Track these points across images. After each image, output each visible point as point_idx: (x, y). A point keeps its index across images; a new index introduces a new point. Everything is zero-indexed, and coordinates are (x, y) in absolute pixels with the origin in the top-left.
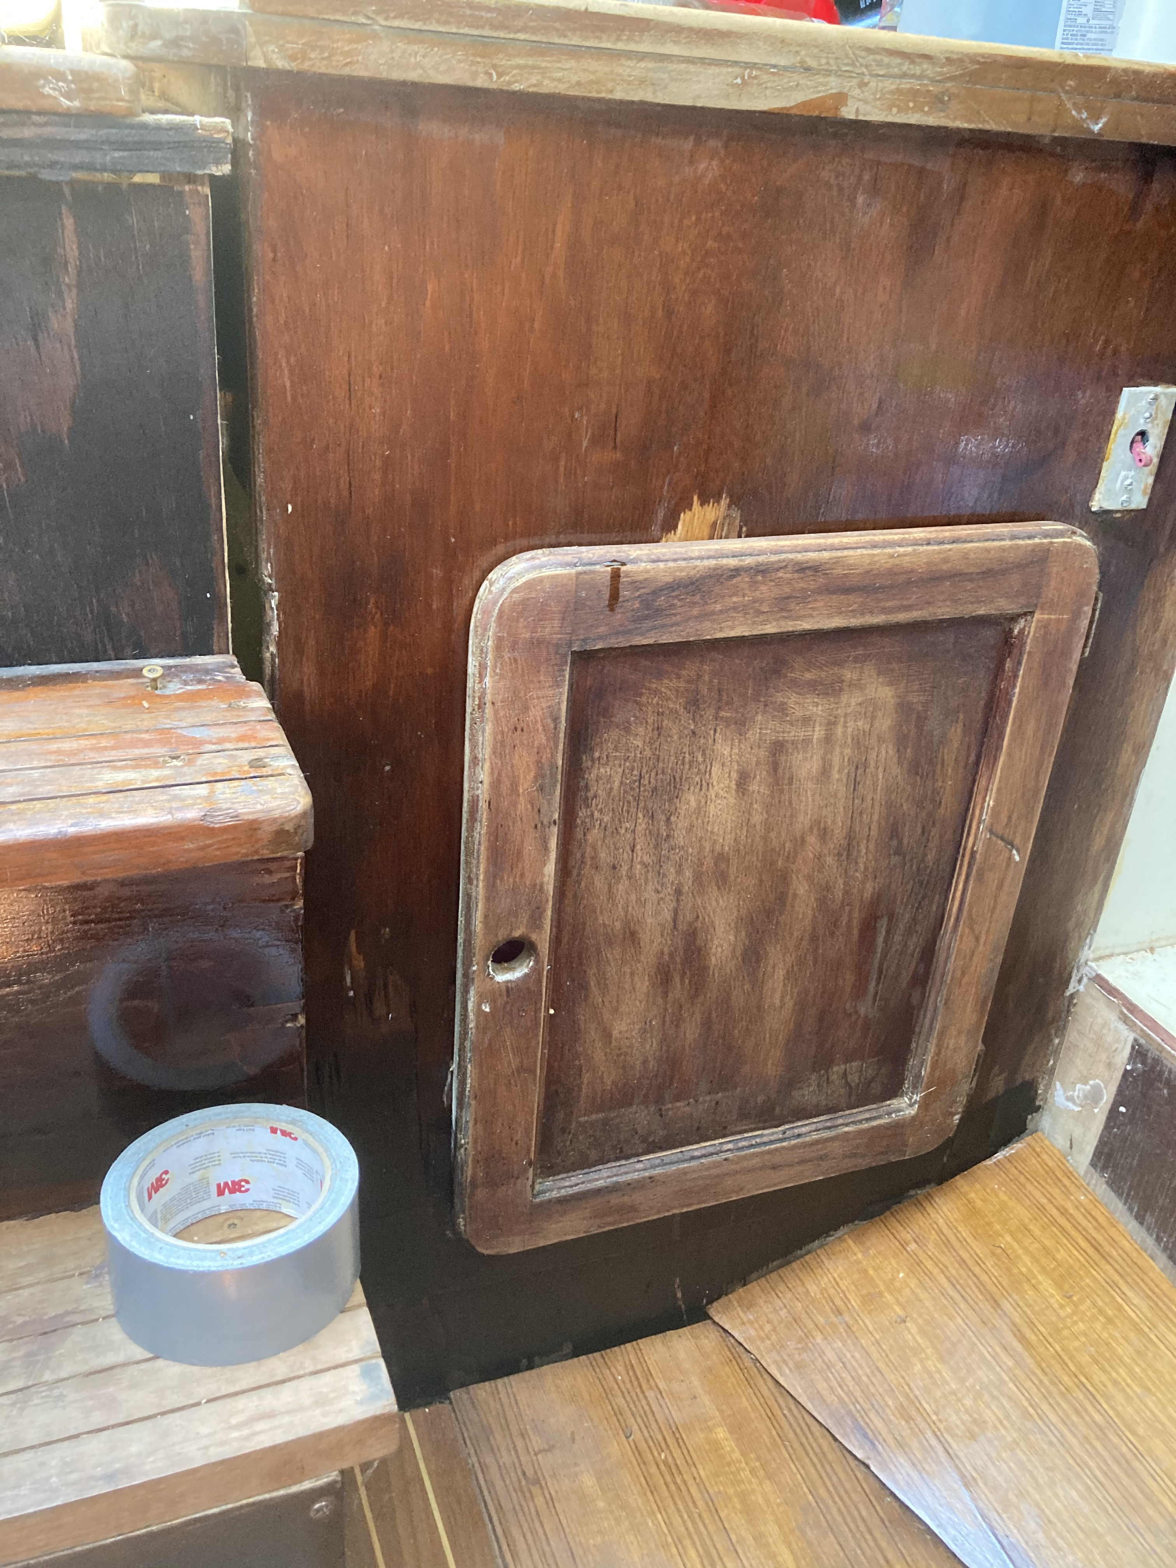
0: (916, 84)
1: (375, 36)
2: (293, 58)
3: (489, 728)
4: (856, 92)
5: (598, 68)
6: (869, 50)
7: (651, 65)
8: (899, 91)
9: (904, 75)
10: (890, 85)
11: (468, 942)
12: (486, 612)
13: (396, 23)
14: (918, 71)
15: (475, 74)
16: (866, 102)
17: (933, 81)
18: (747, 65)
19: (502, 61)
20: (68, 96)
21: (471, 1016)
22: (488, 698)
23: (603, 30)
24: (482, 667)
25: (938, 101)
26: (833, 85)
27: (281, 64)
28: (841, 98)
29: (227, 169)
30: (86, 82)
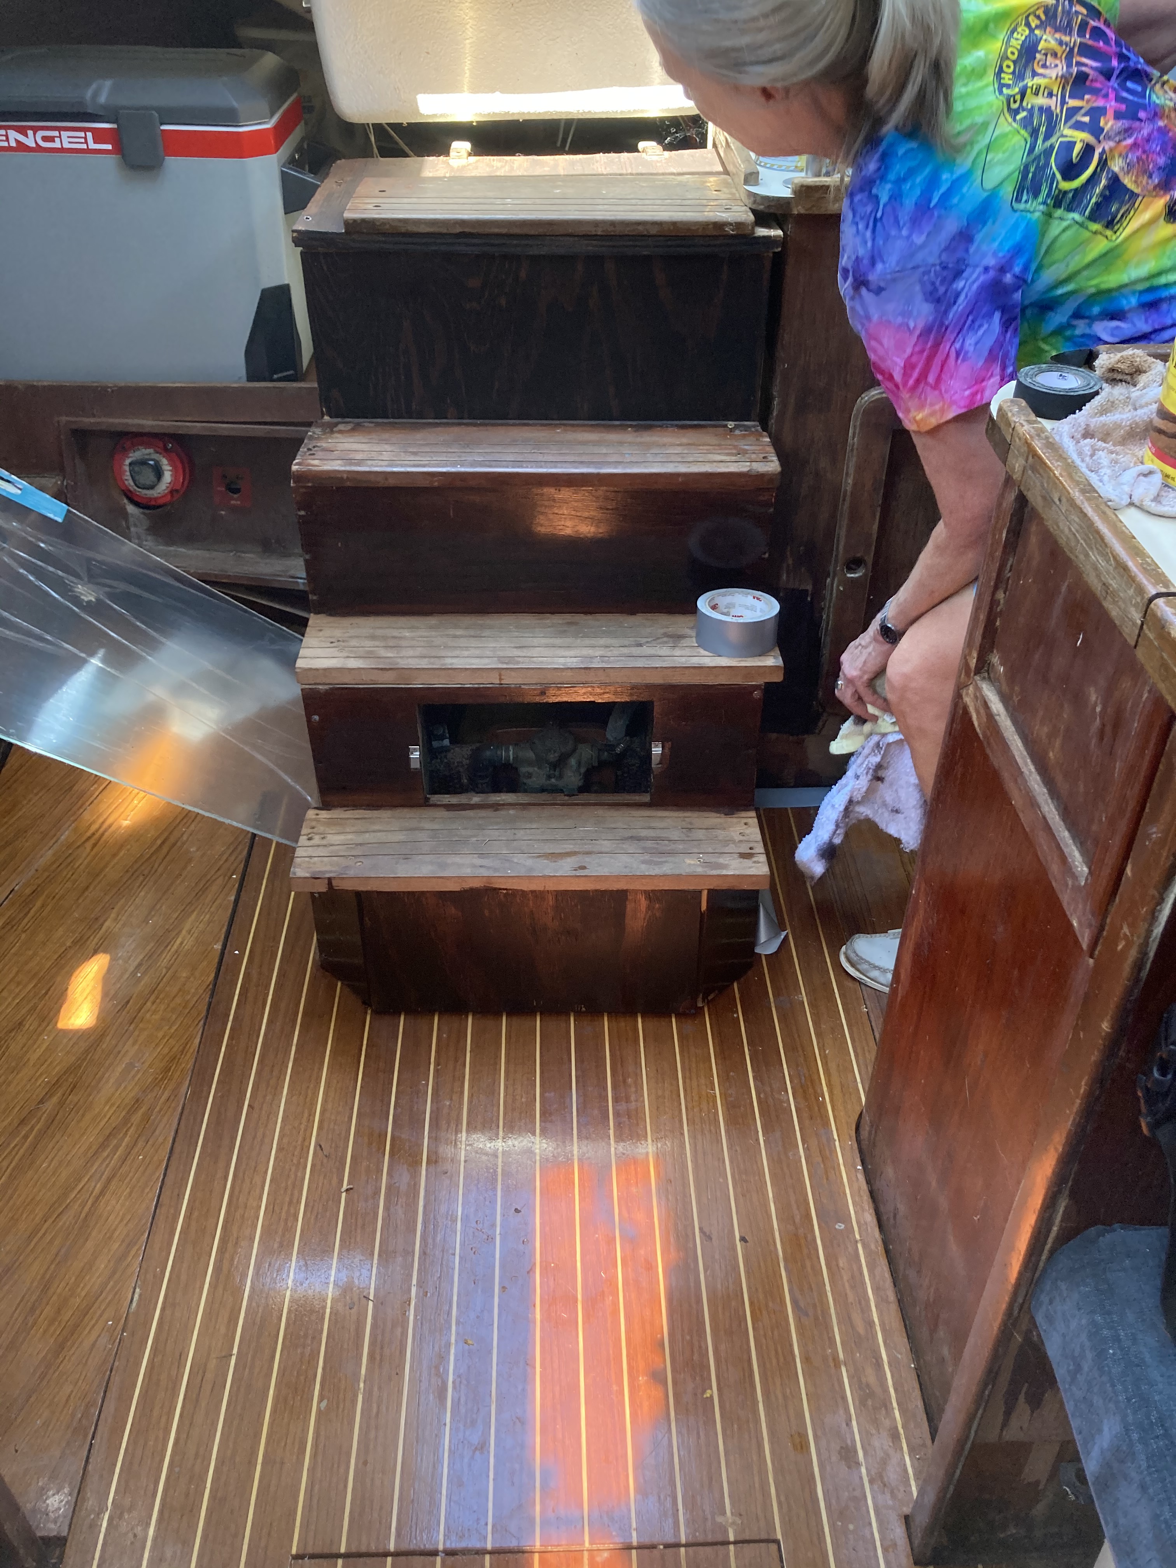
2: (808, 210)
3: (854, 459)
11: (836, 556)
12: (858, 410)
20: (733, 230)
21: (834, 591)
22: (855, 447)
24: (854, 434)
27: (804, 212)
29: (780, 249)
30: (739, 225)
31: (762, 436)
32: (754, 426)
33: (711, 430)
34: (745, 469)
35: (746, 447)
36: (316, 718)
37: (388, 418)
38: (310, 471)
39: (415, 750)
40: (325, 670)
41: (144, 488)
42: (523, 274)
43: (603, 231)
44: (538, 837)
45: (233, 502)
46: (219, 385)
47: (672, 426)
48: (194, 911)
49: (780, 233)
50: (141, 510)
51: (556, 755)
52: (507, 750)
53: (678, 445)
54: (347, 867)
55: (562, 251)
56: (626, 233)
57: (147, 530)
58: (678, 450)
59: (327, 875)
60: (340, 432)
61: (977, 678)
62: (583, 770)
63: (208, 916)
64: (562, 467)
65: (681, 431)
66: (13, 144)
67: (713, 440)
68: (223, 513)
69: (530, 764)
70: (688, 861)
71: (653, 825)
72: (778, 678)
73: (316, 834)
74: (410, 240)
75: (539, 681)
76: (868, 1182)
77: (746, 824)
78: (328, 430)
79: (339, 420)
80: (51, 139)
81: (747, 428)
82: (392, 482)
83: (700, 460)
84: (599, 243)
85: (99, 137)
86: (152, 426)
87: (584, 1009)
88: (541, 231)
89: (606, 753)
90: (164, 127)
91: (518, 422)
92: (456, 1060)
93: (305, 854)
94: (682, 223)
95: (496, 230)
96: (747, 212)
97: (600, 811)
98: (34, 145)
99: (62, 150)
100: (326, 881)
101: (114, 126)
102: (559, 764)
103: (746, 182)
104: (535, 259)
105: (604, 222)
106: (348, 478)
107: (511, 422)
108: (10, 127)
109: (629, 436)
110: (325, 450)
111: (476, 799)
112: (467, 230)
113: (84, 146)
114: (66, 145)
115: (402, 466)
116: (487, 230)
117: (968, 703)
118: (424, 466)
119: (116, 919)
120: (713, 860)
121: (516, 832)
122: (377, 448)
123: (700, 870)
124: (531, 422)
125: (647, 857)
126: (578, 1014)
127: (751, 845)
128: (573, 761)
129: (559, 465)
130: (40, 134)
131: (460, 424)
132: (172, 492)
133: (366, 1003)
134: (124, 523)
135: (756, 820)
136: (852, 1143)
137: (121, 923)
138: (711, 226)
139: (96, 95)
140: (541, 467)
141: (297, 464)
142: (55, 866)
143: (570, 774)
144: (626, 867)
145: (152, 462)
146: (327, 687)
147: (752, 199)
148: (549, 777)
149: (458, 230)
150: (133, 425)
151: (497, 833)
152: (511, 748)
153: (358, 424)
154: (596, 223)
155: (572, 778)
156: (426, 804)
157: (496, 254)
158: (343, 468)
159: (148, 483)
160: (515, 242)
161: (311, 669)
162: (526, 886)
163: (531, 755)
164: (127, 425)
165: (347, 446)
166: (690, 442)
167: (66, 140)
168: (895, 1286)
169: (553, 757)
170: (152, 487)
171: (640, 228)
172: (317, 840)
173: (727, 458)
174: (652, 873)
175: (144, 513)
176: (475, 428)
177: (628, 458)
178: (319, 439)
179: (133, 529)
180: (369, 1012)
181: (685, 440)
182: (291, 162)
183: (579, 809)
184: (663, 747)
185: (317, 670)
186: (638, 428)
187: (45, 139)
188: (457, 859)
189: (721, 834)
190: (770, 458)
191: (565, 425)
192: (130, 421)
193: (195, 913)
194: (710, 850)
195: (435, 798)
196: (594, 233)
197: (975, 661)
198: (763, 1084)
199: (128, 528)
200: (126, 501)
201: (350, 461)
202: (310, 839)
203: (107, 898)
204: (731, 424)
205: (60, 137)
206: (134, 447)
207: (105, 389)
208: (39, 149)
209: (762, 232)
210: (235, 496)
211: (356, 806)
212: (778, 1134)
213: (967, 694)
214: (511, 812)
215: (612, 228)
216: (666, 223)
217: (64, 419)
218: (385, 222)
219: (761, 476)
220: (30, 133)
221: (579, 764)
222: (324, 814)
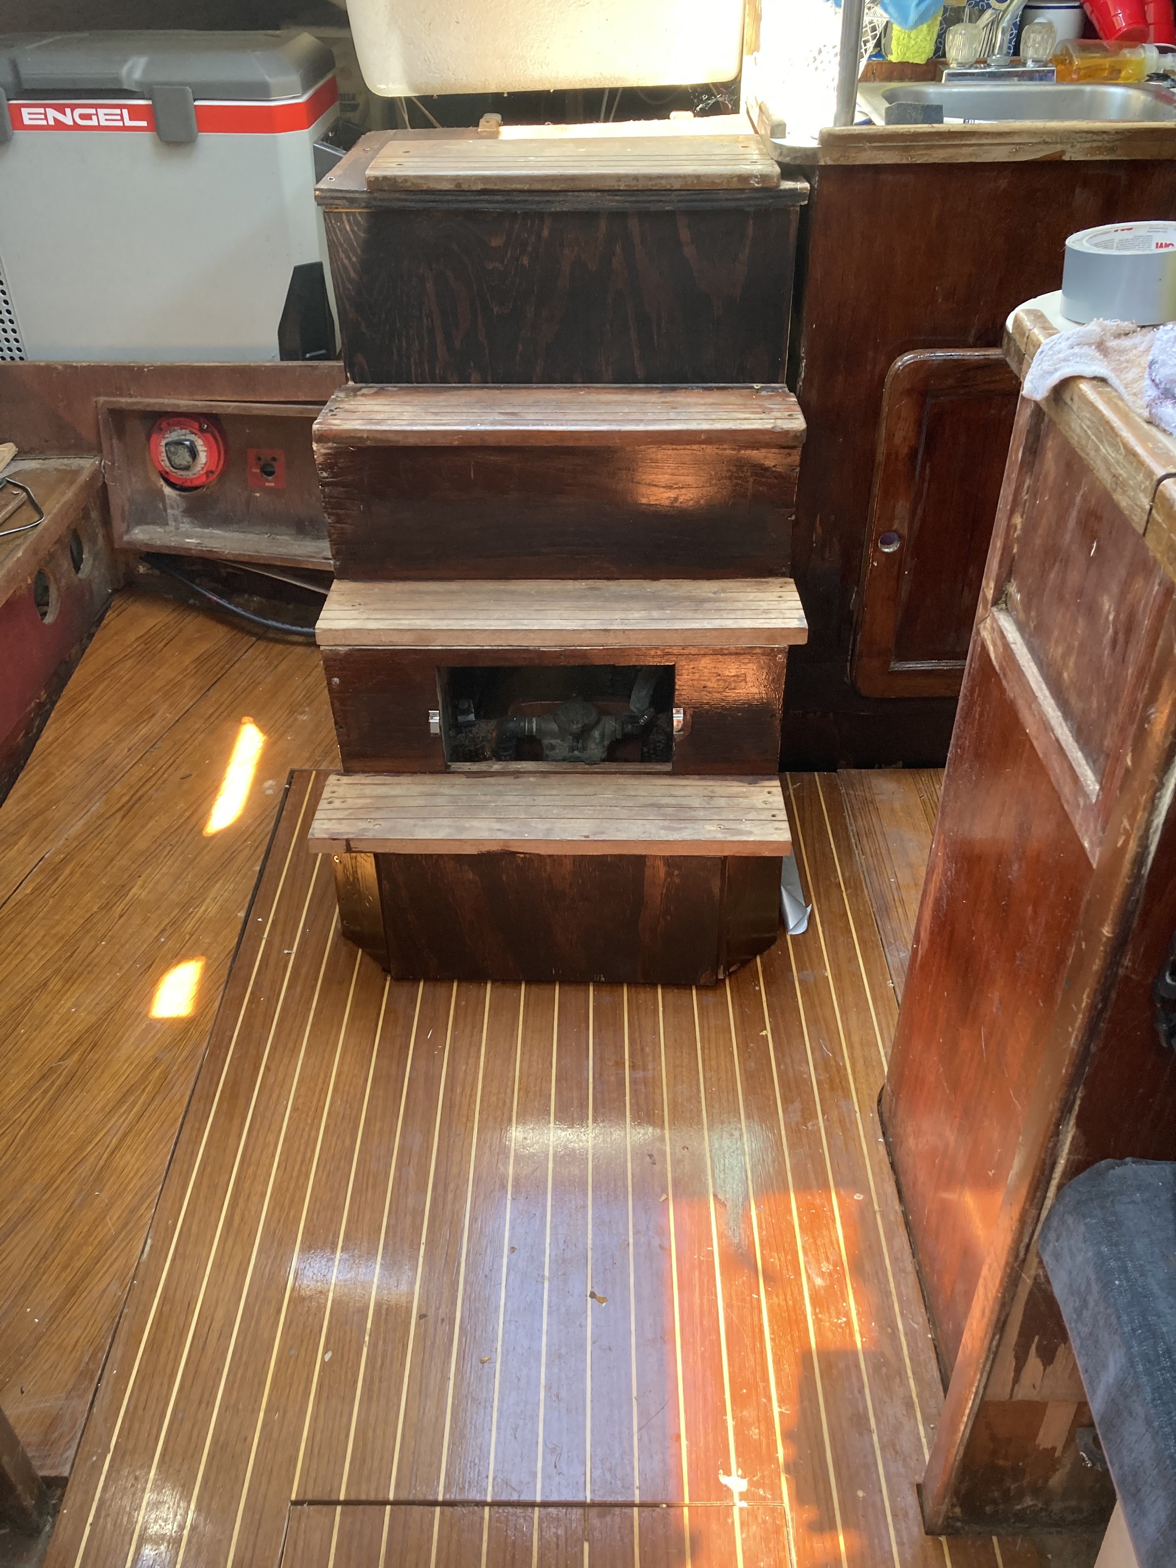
0: (1100, 144)
1: (865, 150)
2: (834, 161)
4: (1070, 149)
5: (951, 151)
6: (1077, 133)
7: (975, 148)
8: (1091, 147)
9: (1095, 141)
10: (1088, 145)
12: (893, 373)
13: (874, 144)
14: (1100, 138)
15: (902, 160)
16: (1075, 153)
17: (1108, 142)
18: (1018, 144)
19: (913, 153)
20: (758, 183)
23: (955, 137)
25: (1112, 150)
26: (1059, 148)
27: (830, 163)
28: (1063, 152)
29: (806, 202)
30: (764, 177)
31: (790, 397)
32: (781, 388)
33: (737, 392)
34: (769, 426)
35: (772, 406)
36: (336, 680)
37: (412, 382)
38: (331, 430)
39: (435, 715)
40: (344, 630)
41: (180, 469)
42: (546, 233)
43: (626, 186)
44: (558, 803)
45: (267, 484)
46: (252, 364)
47: (698, 388)
48: (218, 880)
49: (807, 185)
50: (178, 492)
51: (579, 726)
52: (530, 722)
53: (702, 405)
54: (365, 830)
55: (584, 207)
56: (649, 187)
57: (183, 512)
58: (702, 409)
59: (345, 837)
60: (363, 395)
61: (994, 609)
62: (606, 743)
63: (232, 885)
64: (582, 425)
65: (707, 392)
66: (52, 122)
67: (739, 401)
68: (258, 495)
69: (553, 735)
70: (709, 827)
71: (675, 793)
72: (802, 640)
73: (336, 798)
74: (433, 197)
75: (559, 643)
76: (890, 1153)
77: (769, 793)
78: (352, 394)
79: (363, 385)
80: (88, 117)
81: (774, 389)
82: (411, 441)
83: (724, 417)
84: (622, 198)
85: (135, 114)
86: (187, 406)
87: (603, 979)
88: (562, 186)
89: (630, 726)
90: (197, 103)
91: (541, 385)
92: (473, 1027)
93: (324, 817)
94: (706, 176)
95: (519, 186)
96: (772, 165)
97: (622, 780)
98: (71, 123)
99: (99, 128)
100: (344, 842)
101: (149, 102)
102: (582, 736)
103: (773, 135)
104: (557, 216)
105: (626, 176)
106: (368, 437)
107: (534, 385)
108: (49, 106)
109: (654, 397)
110: (346, 411)
111: (497, 766)
112: (490, 186)
113: (120, 124)
114: (103, 123)
115: (422, 425)
116: (509, 187)
117: (986, 636)
118: (444, 425)
119: (142, 887)
120: (733, 827)
121: (535, 798)
122: (399, 409)
123: (720, 836)
124: (555, 385)
125: (666, 823)
126: (598, 984)
127: (774, 812)
128: (597, 734)
129: (580, 423)
130: (78, 111)
131: (483, 388)
132: (209, 473)
133: (386, 971)
134: (161, 505)
135: (780, 789)
136: (874, 1115)
137: (147, 890)
138: (735, 179)
139: (130, 72)
140: (562, 425)
141: (318, 423)
142: (85, 836)
143: (593, 746)
144: (644, 832)
145: (187, 443)
146: (347, 648)
147: (779, 151)
148: (572, 749)
149: (480, 186)
150: (168, 405)
151: (516, 799)
152: (534, 720)
153: (382, 388)
154: (619, 178)
155: (595, 749)
156: (446, 771)
157: (519, 212)
158: (363, 428)
159: (185, 463)
160: (537, 199)
161: (330, 630)
162: (543, 851)
163: (554, 727)
164: (163, 404)
165: (368, 408)
166: (715, 401)
167: (103, 117)
168: (914, 1257)
169: (575, 727)
170: (187, 468)
171: (663, 182)
172: (337, 803)
173: (752, 416)
174: (671, 838)
175: (180, 495)
176: (498, 391)
177: (650, 416)
178: (342, 401)
179: (169, 511)
180: (389, 978)
181: (710, 400)
182: (326, 139)
183: (599, 777)
184: (684, 714)
185: (336, 630)
186: (662, 390)
187: (82, 117)
188: (475, 823)
189: (744, 802)
190: (795, 417)
191: (589, 388)
192: (166, 401)
193: (221, 881)
194: (731, 817)
195: (455, 766)
196: (617, 188)
197: (992, 591)
198: (783, 1056)
199: (165, 510)
200: (162, 482)
201: (370, 421)
202: (330, 803)
203: (134, 866)
204: (757, 386)
205: (97, 114)
206: (170, 427)
207: (141, 369)
208: (76, 127)
209: (787, 185)
210: (270, 478)
211: (378, 772)
212: (797, 1105)
213: (985, 627)
214: (532, 779)
215: (634, 183)
216: (690, 176)
217: (102, 399)
218: (406, 179)
219: (786, 433)
220: (68, 111)
221: (603, 735)
222: (345, 780)
